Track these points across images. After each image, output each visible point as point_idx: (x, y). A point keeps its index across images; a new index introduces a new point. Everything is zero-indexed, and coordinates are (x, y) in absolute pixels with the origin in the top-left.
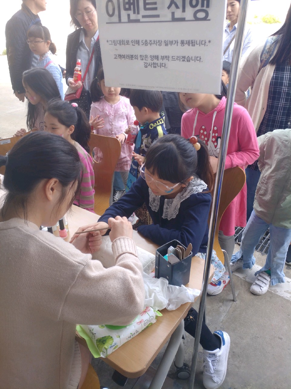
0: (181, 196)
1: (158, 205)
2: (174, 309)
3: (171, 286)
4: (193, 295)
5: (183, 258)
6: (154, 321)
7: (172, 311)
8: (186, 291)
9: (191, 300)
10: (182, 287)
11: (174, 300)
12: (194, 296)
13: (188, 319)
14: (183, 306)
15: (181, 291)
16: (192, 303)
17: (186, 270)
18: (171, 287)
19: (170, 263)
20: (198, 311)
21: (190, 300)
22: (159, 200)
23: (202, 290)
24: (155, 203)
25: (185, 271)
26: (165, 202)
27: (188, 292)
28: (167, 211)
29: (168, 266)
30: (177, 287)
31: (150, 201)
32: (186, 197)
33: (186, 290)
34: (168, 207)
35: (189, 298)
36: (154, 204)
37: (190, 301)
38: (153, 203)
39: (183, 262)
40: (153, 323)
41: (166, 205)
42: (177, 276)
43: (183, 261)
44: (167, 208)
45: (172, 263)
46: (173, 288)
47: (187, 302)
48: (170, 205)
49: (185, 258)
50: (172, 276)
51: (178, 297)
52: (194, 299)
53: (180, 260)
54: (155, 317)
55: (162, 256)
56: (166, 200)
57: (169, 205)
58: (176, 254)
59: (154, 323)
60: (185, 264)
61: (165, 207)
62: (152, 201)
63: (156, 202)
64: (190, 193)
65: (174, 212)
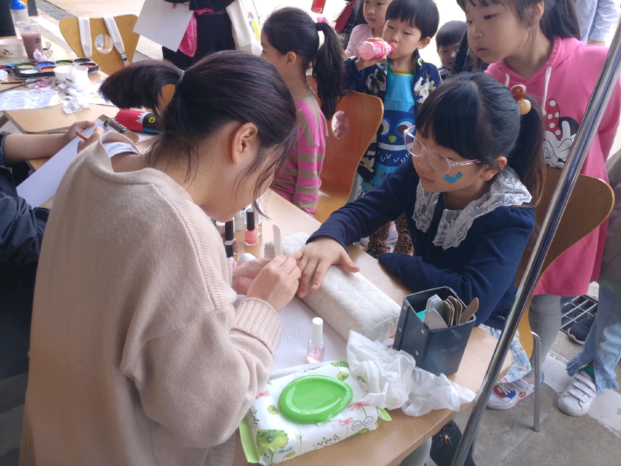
0: (477, 208)
1: (429, 219)
2: (417, 415)
3: (421, 370)
4: (459, 397)
5: (454, 324)
6: (373, 427)
7: (412, 417)
8: (448, 387)
9: (454, 406)
10: (442, 378)
11: (420, 398)
12: (461, 399)
13: (440, 438)
14: (435, 413)
15: (437, 384)
16: (454, 413)
17: (456, 348)
18: (419, 372)
19: (426, 327)
20: (462, 430)
21: (452, 406)
22: (433, 210)
23: (480, 394)
24: (425, 215)
25: (454, 349)
26: (444, 213)
27: (450, 390)
28: (444, 231)
29: (423, 332)
30: (432, 375)
31: (415, 210)
32: (486, 209)
33: (448, 385)
34: (448, 224)
35: (450, 402)
36: (423, 216)
37: (451, 408)
38: (420, 215)
39: (452, 331)
40: (371, 429)
41: (445, 220)
42: (436, 356)
43: (454, 329)
44: (445, 227)
45: (431, 327)
46: (422, 376)
47: (444, 407)
48: (452, 221)
49: (459, 325)
50: (426, 353)
51: (429, 395)
52: (459, 406)
53: (449, 326)
54: (376, 420)
55: (415, 312)
56: (446, 210)
57: (450, 222)
58: (444, 312)
59: (373, 431)
60: (456, 335)
61: (441, 224)
62: (420, 210)
63: (426, 213)
64: (497, 203)
65: (458, 236)
